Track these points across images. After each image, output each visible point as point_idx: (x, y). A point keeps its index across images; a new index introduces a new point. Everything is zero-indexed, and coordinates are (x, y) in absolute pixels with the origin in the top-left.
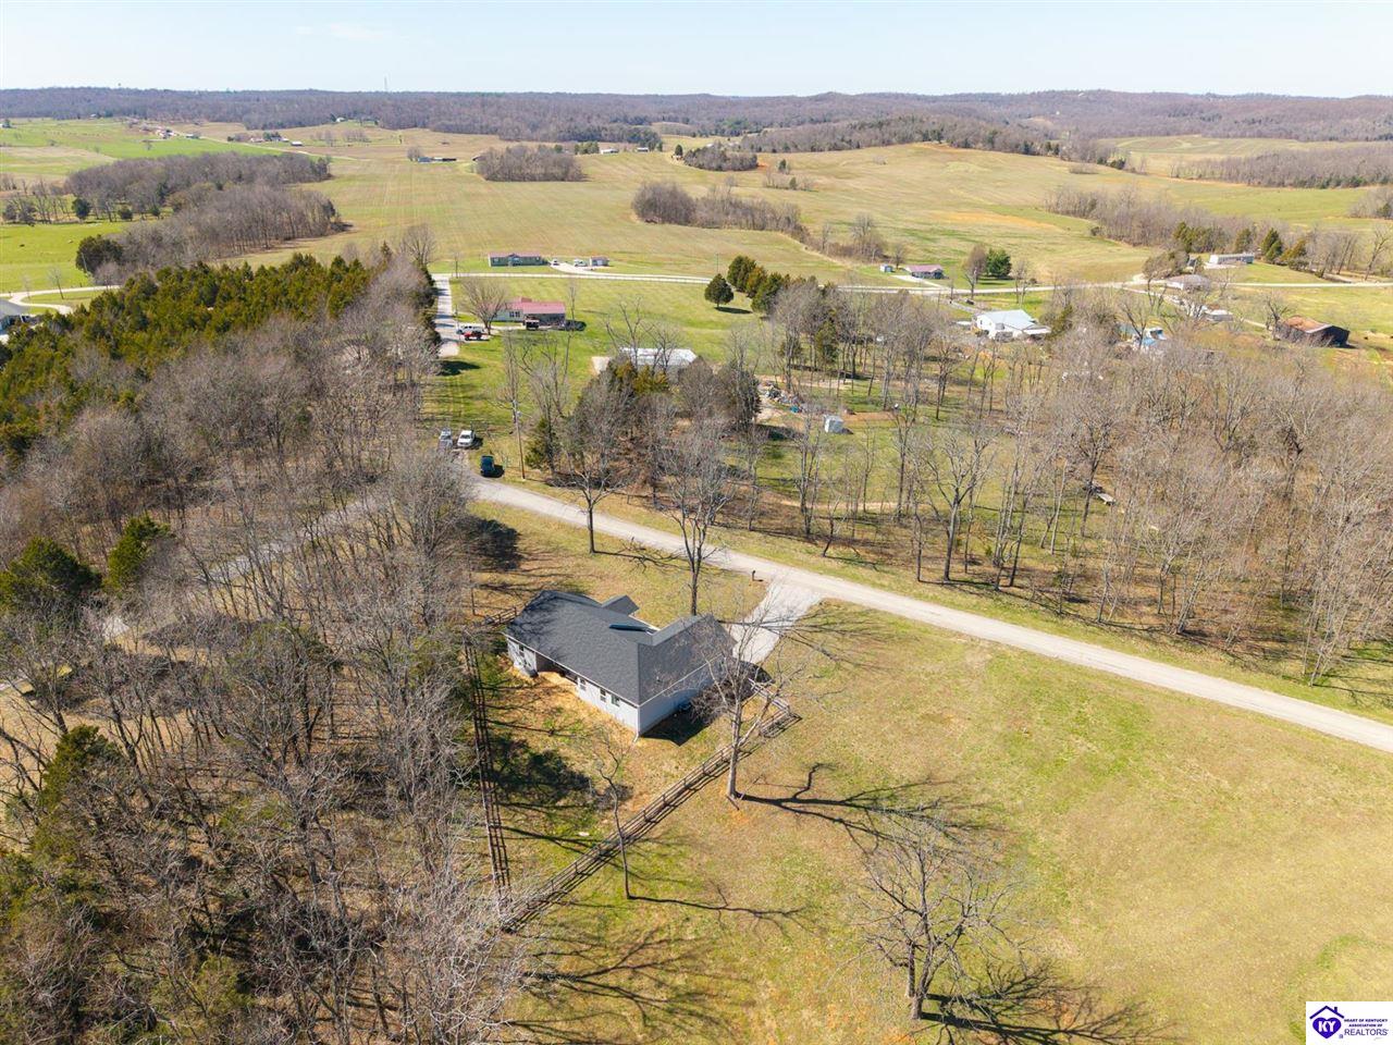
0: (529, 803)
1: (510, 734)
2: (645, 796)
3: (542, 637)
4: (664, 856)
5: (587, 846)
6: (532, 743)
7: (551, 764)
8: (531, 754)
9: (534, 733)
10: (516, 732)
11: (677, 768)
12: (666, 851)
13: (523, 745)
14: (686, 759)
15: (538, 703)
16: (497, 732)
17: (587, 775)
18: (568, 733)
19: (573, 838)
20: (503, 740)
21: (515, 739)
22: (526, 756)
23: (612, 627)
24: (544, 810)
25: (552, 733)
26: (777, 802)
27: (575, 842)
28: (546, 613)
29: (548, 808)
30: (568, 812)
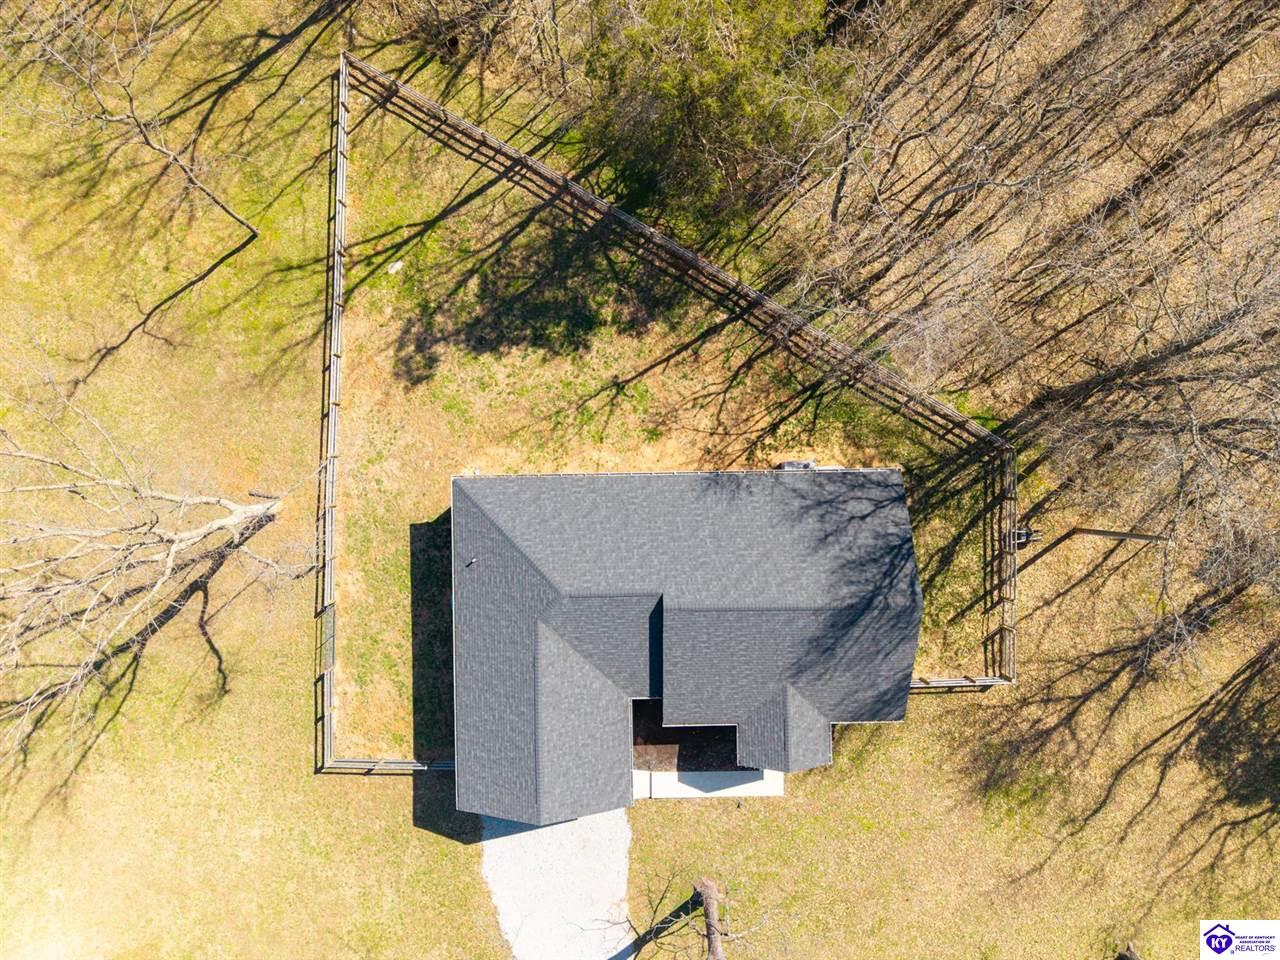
0: (513, 244)
1: (673, 328)
2: (378, 395)
3: (797, 503)
4: (277, 328)
5: (378, 254)
6: (629, 343)
7: (556, 331)
8: (604, 323)
9: (642, 365)
10: (672, 340)
11: (378, 482)
12: (280, 340)
13: (634, 327)
14: (381, 511)
15: (705, 421)
16: (696, 312)
17: (486, 358)
18: (593, 405)
19: (406, 248)
20: (669, 307)
21: (658, 328)
22: (607, 313)
23: (657, 616)
24: (485, 254)
25: (618, 386)
26: (220, 558)
27: (398, 247)
28: (848, 555)
29: (484, 261)
30: (449, 280)
